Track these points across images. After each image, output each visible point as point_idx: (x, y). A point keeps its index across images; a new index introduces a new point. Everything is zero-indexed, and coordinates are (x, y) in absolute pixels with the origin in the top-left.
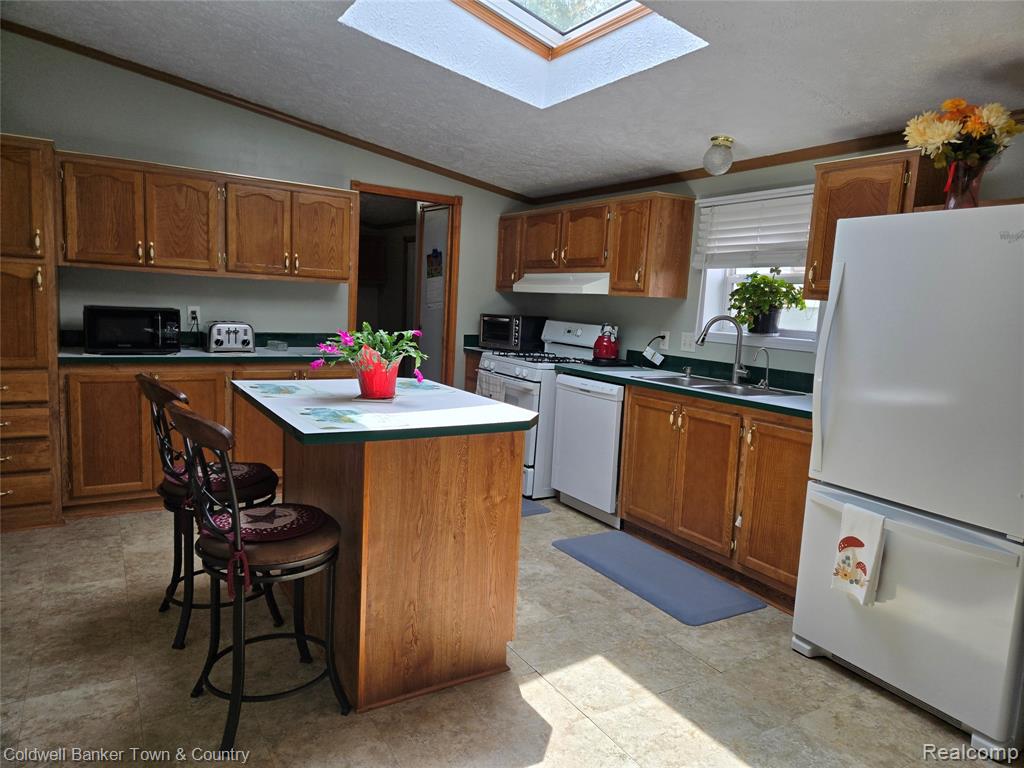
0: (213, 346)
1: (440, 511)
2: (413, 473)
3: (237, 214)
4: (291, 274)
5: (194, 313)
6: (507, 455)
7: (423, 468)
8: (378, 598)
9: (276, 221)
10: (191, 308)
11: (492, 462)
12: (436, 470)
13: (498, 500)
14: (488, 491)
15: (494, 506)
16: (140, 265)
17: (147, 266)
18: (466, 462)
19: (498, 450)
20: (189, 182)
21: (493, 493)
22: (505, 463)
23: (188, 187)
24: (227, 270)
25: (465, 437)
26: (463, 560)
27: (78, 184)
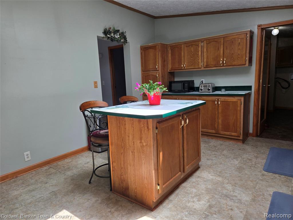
0: (200, 90)
1: (127, 142)
2: (119, 127)
3: (207, 50)
4: (223, 66)
5: (202, 81)
6: (146, 128)
7: (122, 126)
8: (115, 162)
9: (218, 49)
10: (202, 80)
11: (141, 129)
12: (125, 128)
13: (144, 144)
14: (141, 140)
15: (143, 146)
16: (183, 69)
17: (184, 69)
18: (133, 128)
19: (143, 126)
20: (194, 43)
21: (143, 141)
22: (145, 131)
23: (194, 45)
24: (204, 68)
25: (132, 118)
26: (135, 161)
27: (171, 51)
